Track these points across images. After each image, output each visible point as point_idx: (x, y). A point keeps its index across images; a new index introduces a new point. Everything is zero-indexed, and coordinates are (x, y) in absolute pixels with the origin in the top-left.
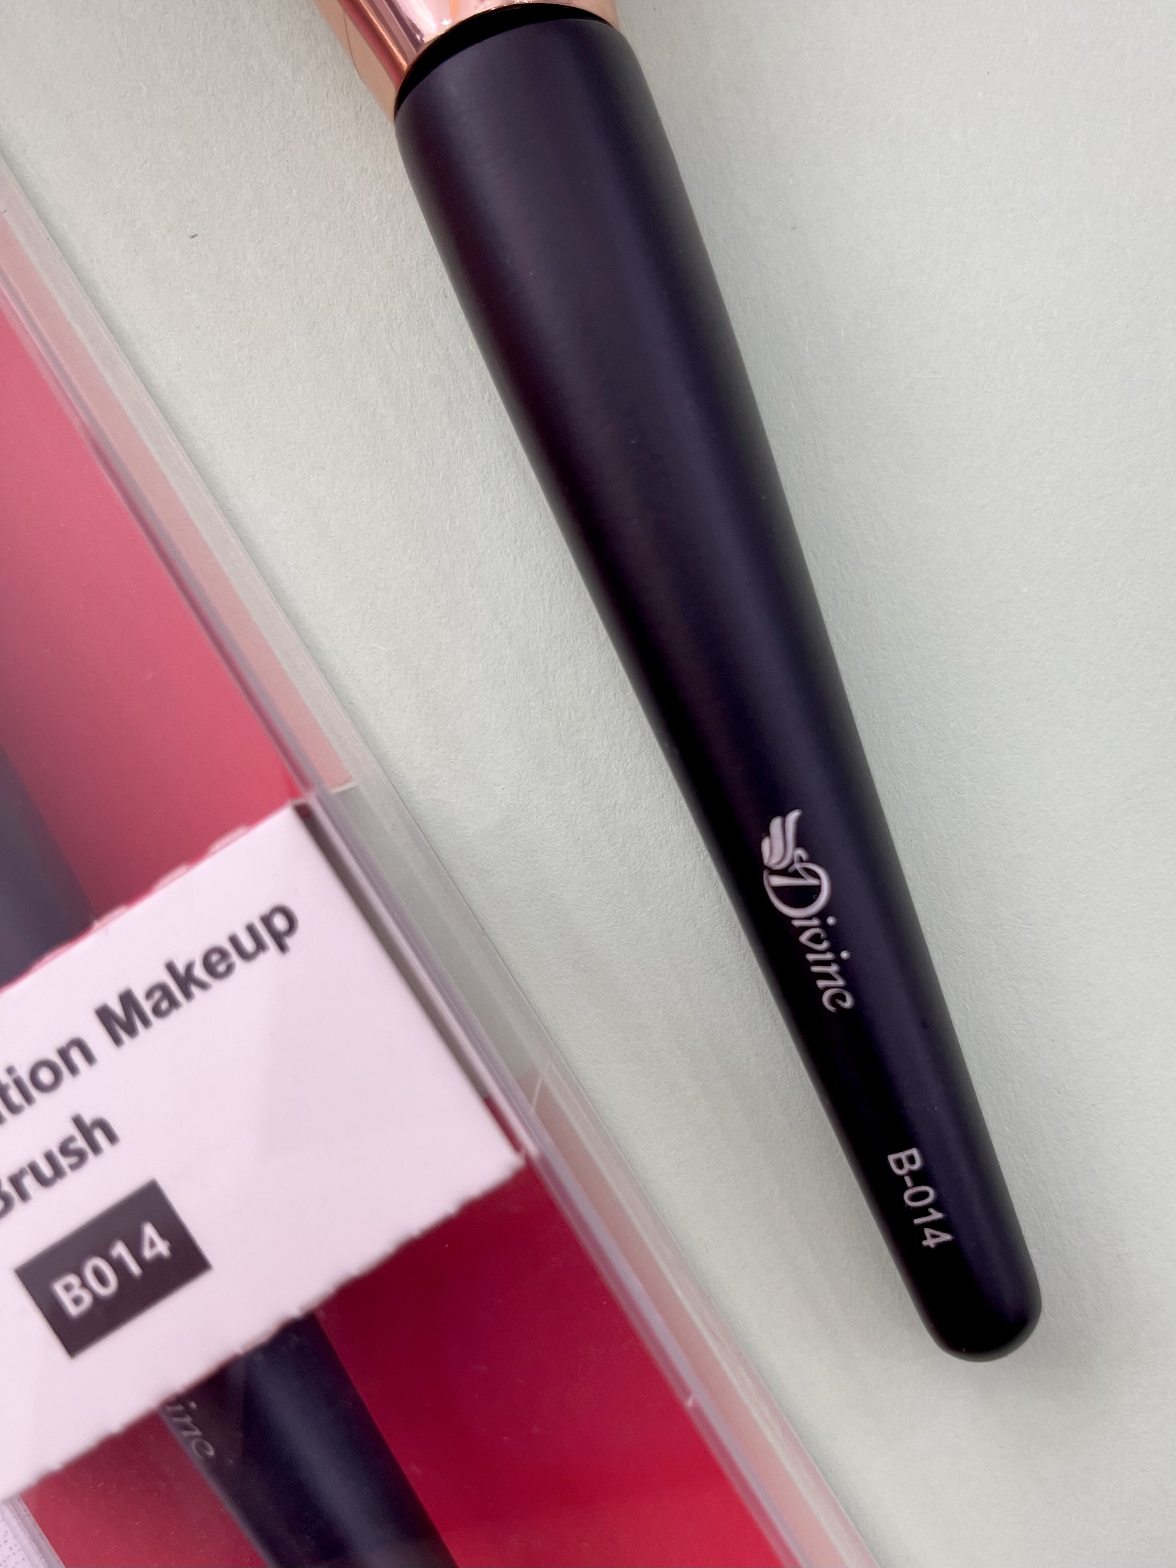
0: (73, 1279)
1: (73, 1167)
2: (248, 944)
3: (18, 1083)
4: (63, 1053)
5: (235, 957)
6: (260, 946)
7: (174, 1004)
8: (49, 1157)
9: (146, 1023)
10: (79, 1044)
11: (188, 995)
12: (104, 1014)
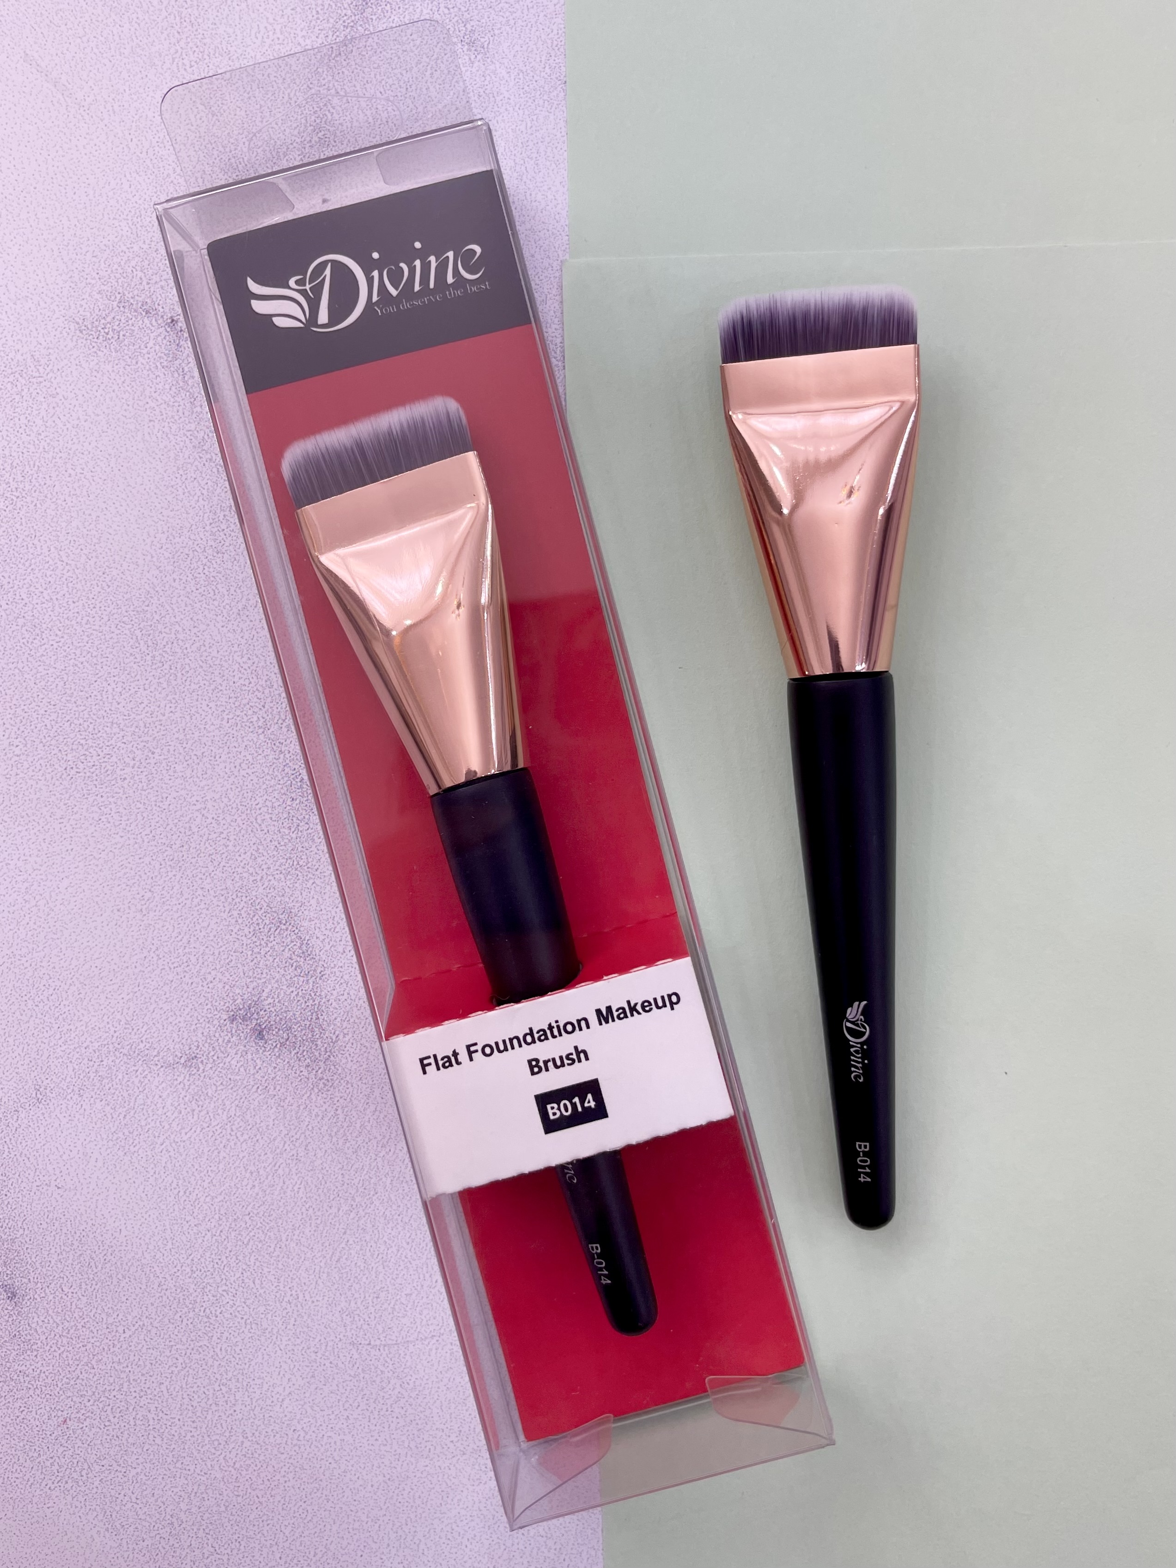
0: (555, 1106)
1: (569, 1064)
2: (660, 1004)
3: (558, 1027)
4: (579, 1021)
5: (653, 1006)
6: (665, 1005)
7: (626, 1017)
8: (561, 1058)
9: (613, 1020)
10: (585, 1019)
11: (632, 1015)
12: (599, 1012)
